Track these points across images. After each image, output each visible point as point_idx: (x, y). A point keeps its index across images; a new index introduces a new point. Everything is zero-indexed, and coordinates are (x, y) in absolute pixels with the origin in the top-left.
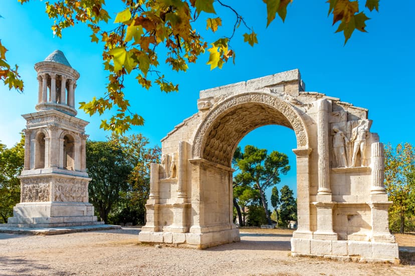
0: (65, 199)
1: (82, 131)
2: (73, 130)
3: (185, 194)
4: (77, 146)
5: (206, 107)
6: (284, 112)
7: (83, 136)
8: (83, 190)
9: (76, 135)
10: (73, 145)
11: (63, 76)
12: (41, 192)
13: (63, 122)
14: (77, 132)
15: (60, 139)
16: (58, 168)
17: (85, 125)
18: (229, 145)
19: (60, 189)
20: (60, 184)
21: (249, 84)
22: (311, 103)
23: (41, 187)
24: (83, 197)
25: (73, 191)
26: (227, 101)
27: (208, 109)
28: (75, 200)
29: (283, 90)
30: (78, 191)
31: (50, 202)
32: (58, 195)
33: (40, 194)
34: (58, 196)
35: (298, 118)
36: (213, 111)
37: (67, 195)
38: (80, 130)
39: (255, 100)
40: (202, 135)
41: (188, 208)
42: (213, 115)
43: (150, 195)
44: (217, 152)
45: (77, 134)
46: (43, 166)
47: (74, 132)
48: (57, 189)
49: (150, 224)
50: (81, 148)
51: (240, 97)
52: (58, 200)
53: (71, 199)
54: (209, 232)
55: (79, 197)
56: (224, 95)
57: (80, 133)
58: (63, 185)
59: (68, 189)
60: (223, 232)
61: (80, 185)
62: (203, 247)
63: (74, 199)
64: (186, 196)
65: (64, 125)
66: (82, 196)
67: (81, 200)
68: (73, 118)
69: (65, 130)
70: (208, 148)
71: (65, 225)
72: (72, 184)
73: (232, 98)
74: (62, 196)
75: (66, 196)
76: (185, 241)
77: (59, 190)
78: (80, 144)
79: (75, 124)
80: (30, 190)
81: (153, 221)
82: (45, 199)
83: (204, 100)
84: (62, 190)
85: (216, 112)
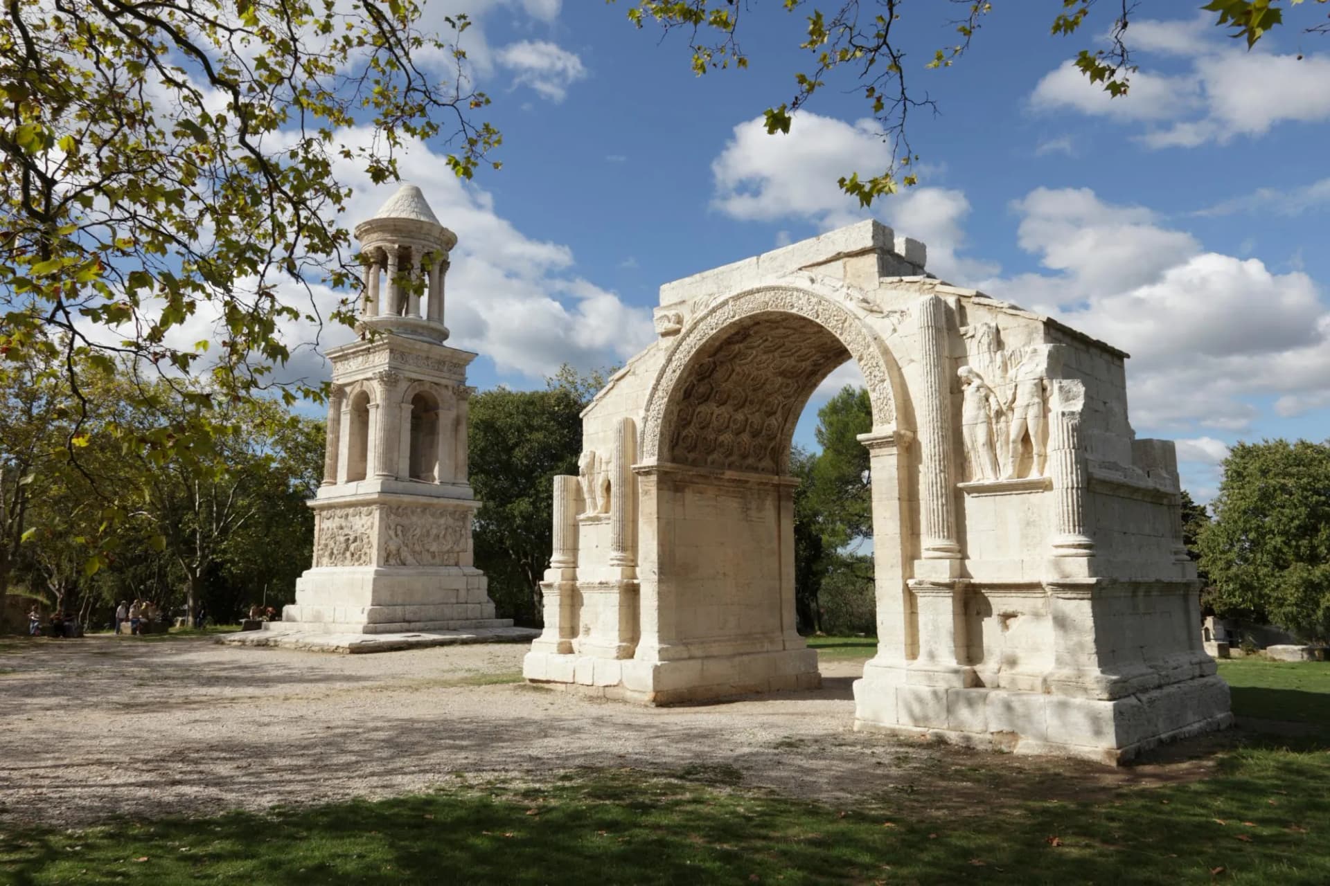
0: (410, 559)
1: (459, 377)
2: (436, 380)
3: (628, 554)
4: (445, 419)
5: (672, 326)
6: (841, 334)
7: (462, 393)
8: (458, 535)
9: (444, 391)
10: (437, 415)
11: (413, 248)
12: (355, 540)
13: (411, 361)
14: (444, 382)
15: (403, 405)
16: (397, 479)
17: (467, 362)
18: (771, 414)
19: (399, 532)
20: (399, 519)
21: (766, 264)
22: (904, 308)
23: (355, 527)
24: (458, 552)
25: (432, 537)
26: (714, 311)
27: (677, 331)
28: (438, 560)
29: (842, 277)
30: (445, 536)
31: (373, 568)
32: (393, 547)
33: (352, 547)
34: (394, 552)
35: (871, 349)
36: (684, 339)
37: (417, 548)
38: (454, 377)
39: (777, 306)
40: (661, 402)
41: (631, 592)
42: (685, 346)
43: (553, 559)
44: (726, 438)
45: (446, 387)
46: (361, 476)
47: (436, 384)
48: (392, 533)
49: (551, 634)
50: (457, 422)
51: (742, 300)
52: (392, 562)
53: (428, 557)
54: (691, 658)
55: (448, 552)
56: (710, 295)
57: (455, 384)
58: (406, 522)
59: (418, 530)
60: (746, 658)
61: (450, 521)
62: (662, 698)
63: (434, 557)
64: (633, 561)
65: (414, 368)
66: (456, 549)
67: (452, 562)
68: (436, 349)
69: (415, 380)
70: (691, 430)
71: (405, 625)
72: (431, 520)
73: (725, 303)
74: (405, 553)
75: (414, 552)
76: (621, 681)
77: (397, 535)
78: (453, 414)
79: (441, 362)
80: (333, 537)
81: (558, 625)
82: (363, 558)
83: (669, 307)
84: (403, 535)
85: (691, 340)
